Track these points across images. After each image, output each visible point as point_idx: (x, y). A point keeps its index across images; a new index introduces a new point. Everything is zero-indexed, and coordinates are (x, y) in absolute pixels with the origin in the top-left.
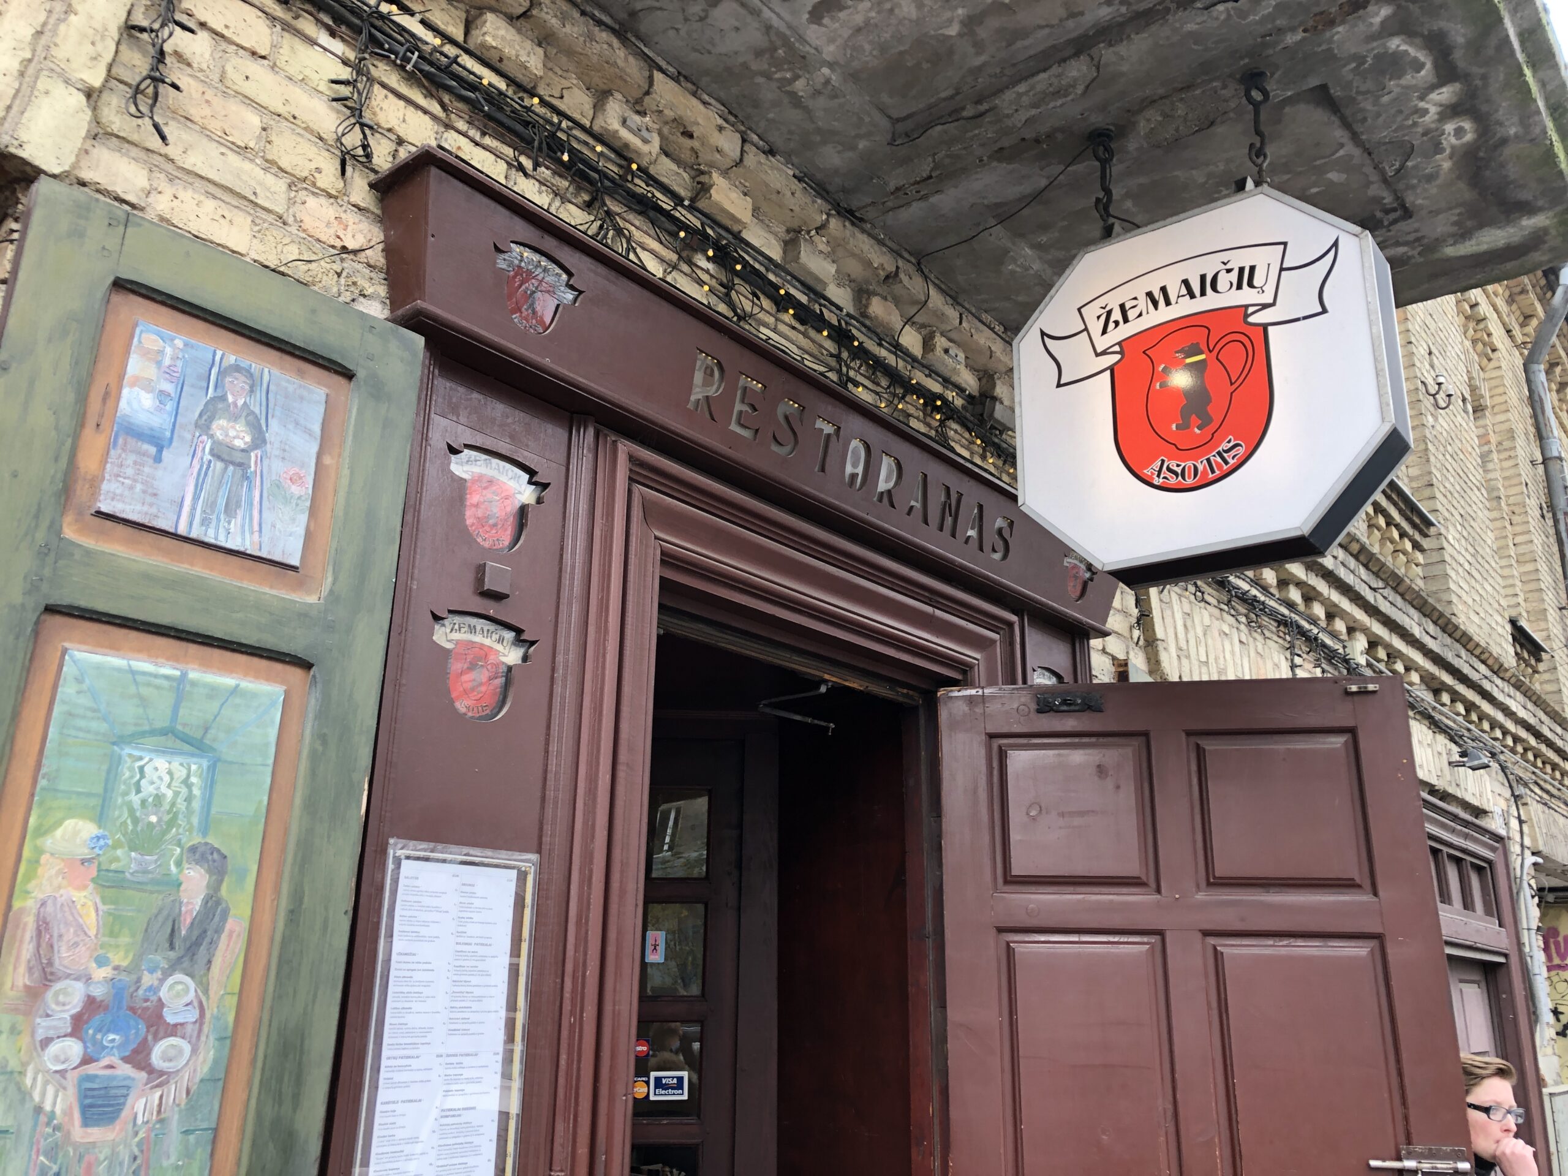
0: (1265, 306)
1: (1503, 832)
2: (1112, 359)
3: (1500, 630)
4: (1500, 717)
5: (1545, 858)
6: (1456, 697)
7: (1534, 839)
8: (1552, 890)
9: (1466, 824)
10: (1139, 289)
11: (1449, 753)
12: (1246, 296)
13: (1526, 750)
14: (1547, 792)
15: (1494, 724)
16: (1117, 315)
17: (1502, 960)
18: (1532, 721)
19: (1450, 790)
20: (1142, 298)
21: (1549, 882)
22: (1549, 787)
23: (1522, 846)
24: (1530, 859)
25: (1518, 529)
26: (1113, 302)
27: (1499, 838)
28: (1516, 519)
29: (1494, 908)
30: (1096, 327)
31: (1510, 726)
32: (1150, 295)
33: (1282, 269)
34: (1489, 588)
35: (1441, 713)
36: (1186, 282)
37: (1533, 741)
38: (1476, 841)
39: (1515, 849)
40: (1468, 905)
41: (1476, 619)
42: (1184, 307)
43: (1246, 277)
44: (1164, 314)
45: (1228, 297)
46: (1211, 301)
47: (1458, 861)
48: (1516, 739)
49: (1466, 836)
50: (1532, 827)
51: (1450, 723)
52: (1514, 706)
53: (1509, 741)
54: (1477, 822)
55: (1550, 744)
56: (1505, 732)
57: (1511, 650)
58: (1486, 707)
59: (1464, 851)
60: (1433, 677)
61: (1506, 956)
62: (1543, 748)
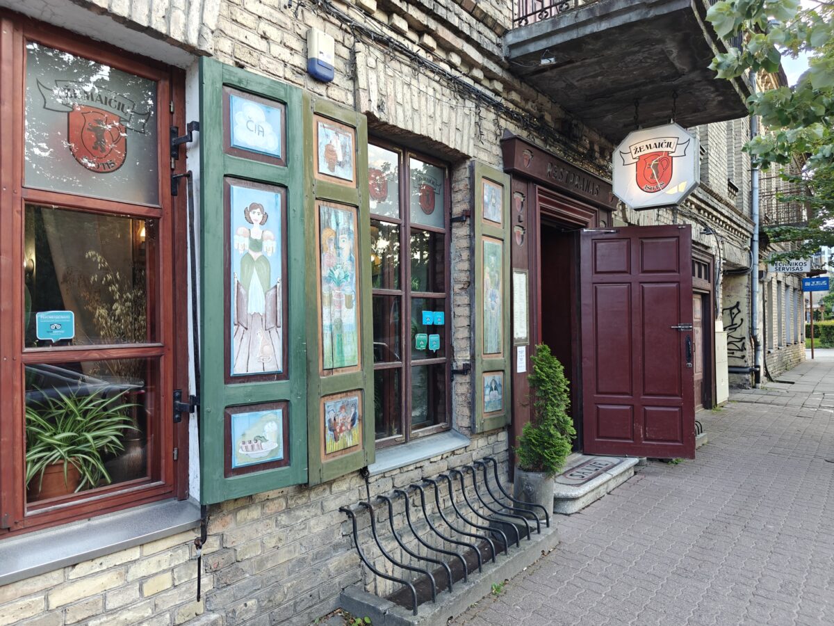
0: (673, 152)
1: (714, 253)
2: (636, 160)
3: (724, 184)
4: (719, 216)
5: (727, 261)
6: (705, 211)
7: (724, 255)
8: (727, 271)
9: (703, 252)
10: (644, 144)
11: (701, 230)
12: (669, 149)
13: (726, 225)
14: (732, 239)
15: (717, 218)
16: (638, 150)
17: (708, 292)
18: (730, 216)
19: (699, 241)
20: (645, 147)
21: (726, 268)
22: (732, 237)
23: (720, 257)
24: (722, 261)
25: (737, 141)
26: (638, 146)
27: (713, 256)
28: (737, 137)
29: (707, 277)
30: (633, 152)
31: (722, 218)
32: (647, 146)
33: (677, 144)
34: (722, 169)
35: (700, 217)
36: (655, 144)
37: (729, 222)
38: (705, 257)
39: (718, 258)
40: (700, 276)
41: (716, 181)
42: (654, 150)
43: (669, 145)
44: (650, 151)
45: (664, 149)
46: (660, 149)
47: (698, 263)
48: (723, 222)
49: (702, 256)
50: (724, 251)
51: (702, 220)
52: (723, 211)
53: (721, 223)
54: (706, 251)
55: (735, 223)
56: (720, 220)
57: (727, 191)
58: (715, 213)
59: (700, 260)
60: (699, 206)
61: (709, 291)
62: (732, 224)
